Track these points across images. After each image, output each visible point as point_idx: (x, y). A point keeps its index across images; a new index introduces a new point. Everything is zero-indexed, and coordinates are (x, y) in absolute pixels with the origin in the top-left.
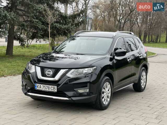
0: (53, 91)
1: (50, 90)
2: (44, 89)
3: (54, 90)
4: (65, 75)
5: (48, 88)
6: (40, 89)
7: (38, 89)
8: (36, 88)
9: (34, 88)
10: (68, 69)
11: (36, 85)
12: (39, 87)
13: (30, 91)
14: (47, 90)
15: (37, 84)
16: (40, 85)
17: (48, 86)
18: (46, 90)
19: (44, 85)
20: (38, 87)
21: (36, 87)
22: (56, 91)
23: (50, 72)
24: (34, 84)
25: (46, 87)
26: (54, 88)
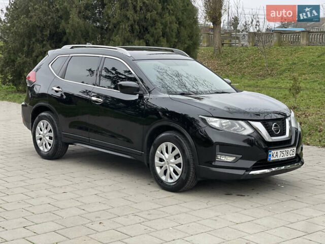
0: (291, 156)
1: (289, 156)
2: (281, 157)
5: (287, 153)
6: (276, 158)
7: (273, 159)
12: (275, 155)
14: (286, 157)
15: (272, 152)
16: (276, 151)
17: (287, 150)
18: (284, 157)
19: (282, 150)
20: (273, 155)
22: (294, 155)
25: (284, 153)
26: (293, 151)
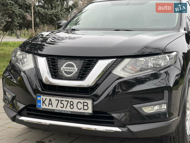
0: (82, 111)
1: (75, 110)
2: (59, 108)
3: (84, 109)
4: (111, 72)
5: (71, 105)
6: (50, 107)
7: (44, 107)
8: (40, 106)
9: (35, 106)
10: (115, 59)
11: (39, 98)
12: (47, 102)
13: (25, 112)
15: (42, 97)
16: (48, 98)
17: (70, 100)
18: (64, 109)
19: (60, 99)
20: (43, 102)
21: (38, 104)
22: (90, 111)
23: (73, 66)
24: (34, 96)
25: (65, 103)
26: (85, 104)
